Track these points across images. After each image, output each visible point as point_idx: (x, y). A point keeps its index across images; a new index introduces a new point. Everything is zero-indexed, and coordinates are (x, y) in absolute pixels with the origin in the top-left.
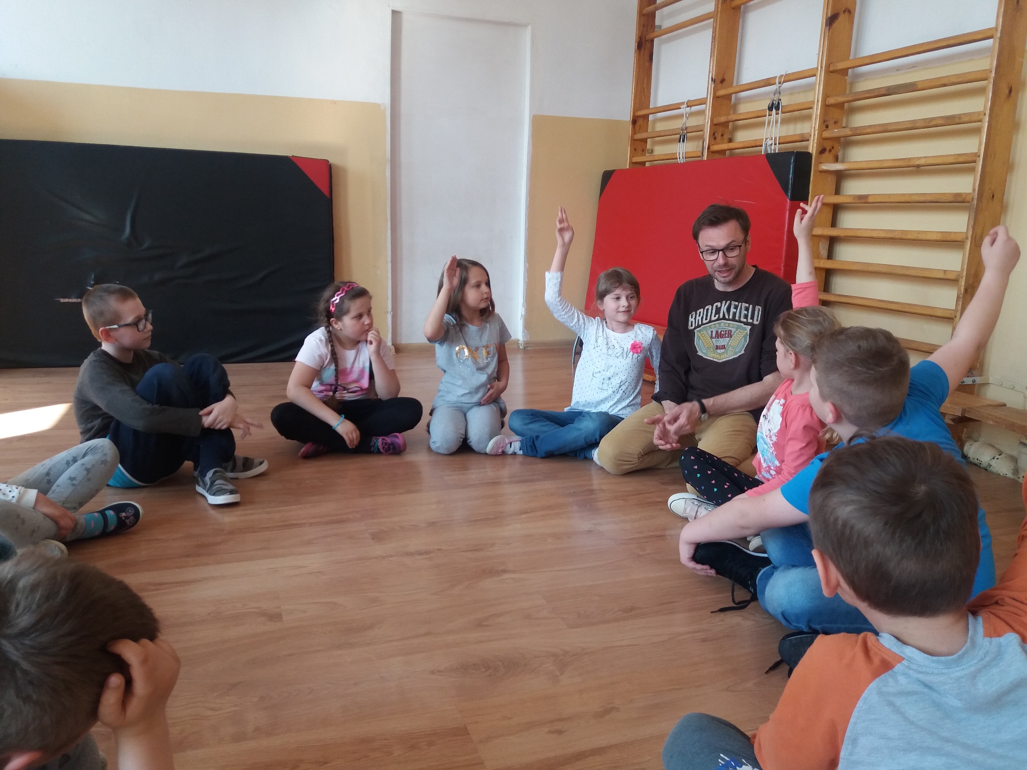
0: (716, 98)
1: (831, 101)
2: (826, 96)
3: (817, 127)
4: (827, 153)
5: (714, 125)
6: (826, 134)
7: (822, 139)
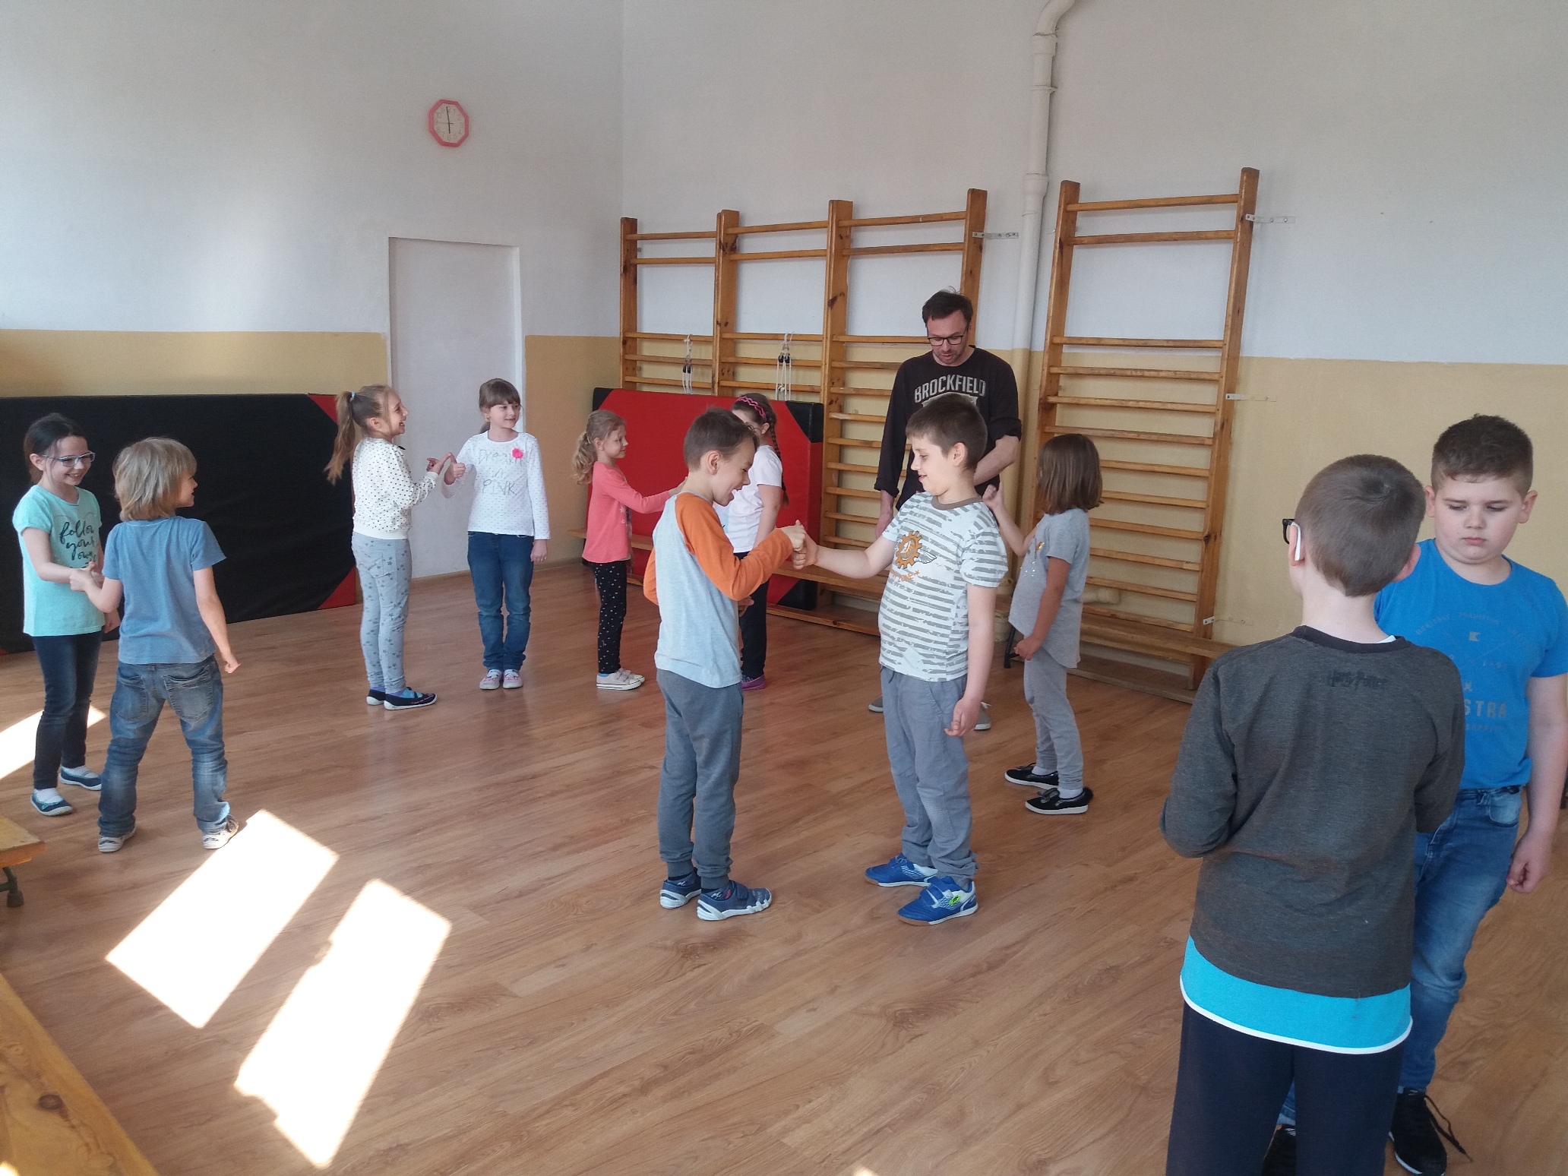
0: (722, 339)
1: (836, 364)
2: (832, 360)
3: (826, 384)
4: (833, 405)
5: (722, 363)
6: (833, 390)
7: (830, 394)
